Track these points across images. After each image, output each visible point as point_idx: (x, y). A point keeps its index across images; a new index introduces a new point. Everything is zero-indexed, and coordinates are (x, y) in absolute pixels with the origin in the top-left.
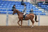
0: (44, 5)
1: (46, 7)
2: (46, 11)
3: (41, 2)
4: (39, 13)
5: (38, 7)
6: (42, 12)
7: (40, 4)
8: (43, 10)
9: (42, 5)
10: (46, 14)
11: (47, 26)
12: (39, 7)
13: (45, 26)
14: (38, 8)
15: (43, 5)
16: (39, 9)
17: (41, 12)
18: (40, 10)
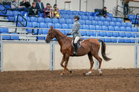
0: (16, 13)
1: (20, 18)
2: (19, 30)
3: (4, 4)
6: (10, 31)
8: (11, 27)
9: (9, 12)
10: (20, 38)
11: (24, 72)
13: (18, 72)
15: (12, 10)
17: (8, 32)
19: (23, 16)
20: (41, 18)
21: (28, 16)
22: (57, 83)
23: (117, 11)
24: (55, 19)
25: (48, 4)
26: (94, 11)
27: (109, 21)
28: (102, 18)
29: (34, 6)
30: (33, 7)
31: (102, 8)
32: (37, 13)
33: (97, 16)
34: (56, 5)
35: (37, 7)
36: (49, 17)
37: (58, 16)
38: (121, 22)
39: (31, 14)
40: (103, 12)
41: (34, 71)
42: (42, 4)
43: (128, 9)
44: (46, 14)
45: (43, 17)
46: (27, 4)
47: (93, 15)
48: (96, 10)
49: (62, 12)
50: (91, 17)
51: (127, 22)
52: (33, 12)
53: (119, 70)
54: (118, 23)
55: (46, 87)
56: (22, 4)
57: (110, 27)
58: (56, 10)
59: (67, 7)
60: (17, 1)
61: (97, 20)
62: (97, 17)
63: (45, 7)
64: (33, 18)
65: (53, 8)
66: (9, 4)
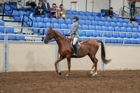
0: (22, 12)
1: (26, 18)
2: (25, 30)
3: (10, 4)
4: (5, 34)
5: (3, 16)
6: (15, 31)
7: (8, 8)
8: (17, 27)
9: (15, 13)
10: (26, 38)
11: (29, 72)
12: (6, 18)
13: (23, 72)
14: (3, 19)
15: (18, 10)
16: (6, 23)
18: (8, 25)
19: (28, 16)
20: (46, 19)
21: (34, 16)
22: (63, 84)
23: (123, 12)
24: (61, 20)
25: (54, 4)
26: (100, 12)
27: (115, 22)
28: (109, 18)
29: (40, 6)
30: (38, 7)
31: (108, 9)
32: (43, 14)
33: (104, 16)
34: (62, 5)
35: (43, 7)
36: (55, 17)
37: (64, 16)
38: (127, 23)
39: (37, 14)
40: (109, 13)
41: (39, 72)
42: (48, 4)
43: (134, 10)
44: (52, 15)
45: (49, 17)
46: (33, 5)
47: (99, 15)
48: (102, 11)
49: (68, 12)
50: (97, 18)
51: (133, 22)
52: (39, 12)
53: (125, 71)
54: (125, 24)
55: (52, 88)
56: (28, 4)
57: (116, 28)
58: (62, 10)
59: (73, 8)
60: (23, 1)
61: (103, 21)
62: (103, 18)
63: (51, 7)
64: (39, 18)
65: (59, 9)
66: (15, 4)
